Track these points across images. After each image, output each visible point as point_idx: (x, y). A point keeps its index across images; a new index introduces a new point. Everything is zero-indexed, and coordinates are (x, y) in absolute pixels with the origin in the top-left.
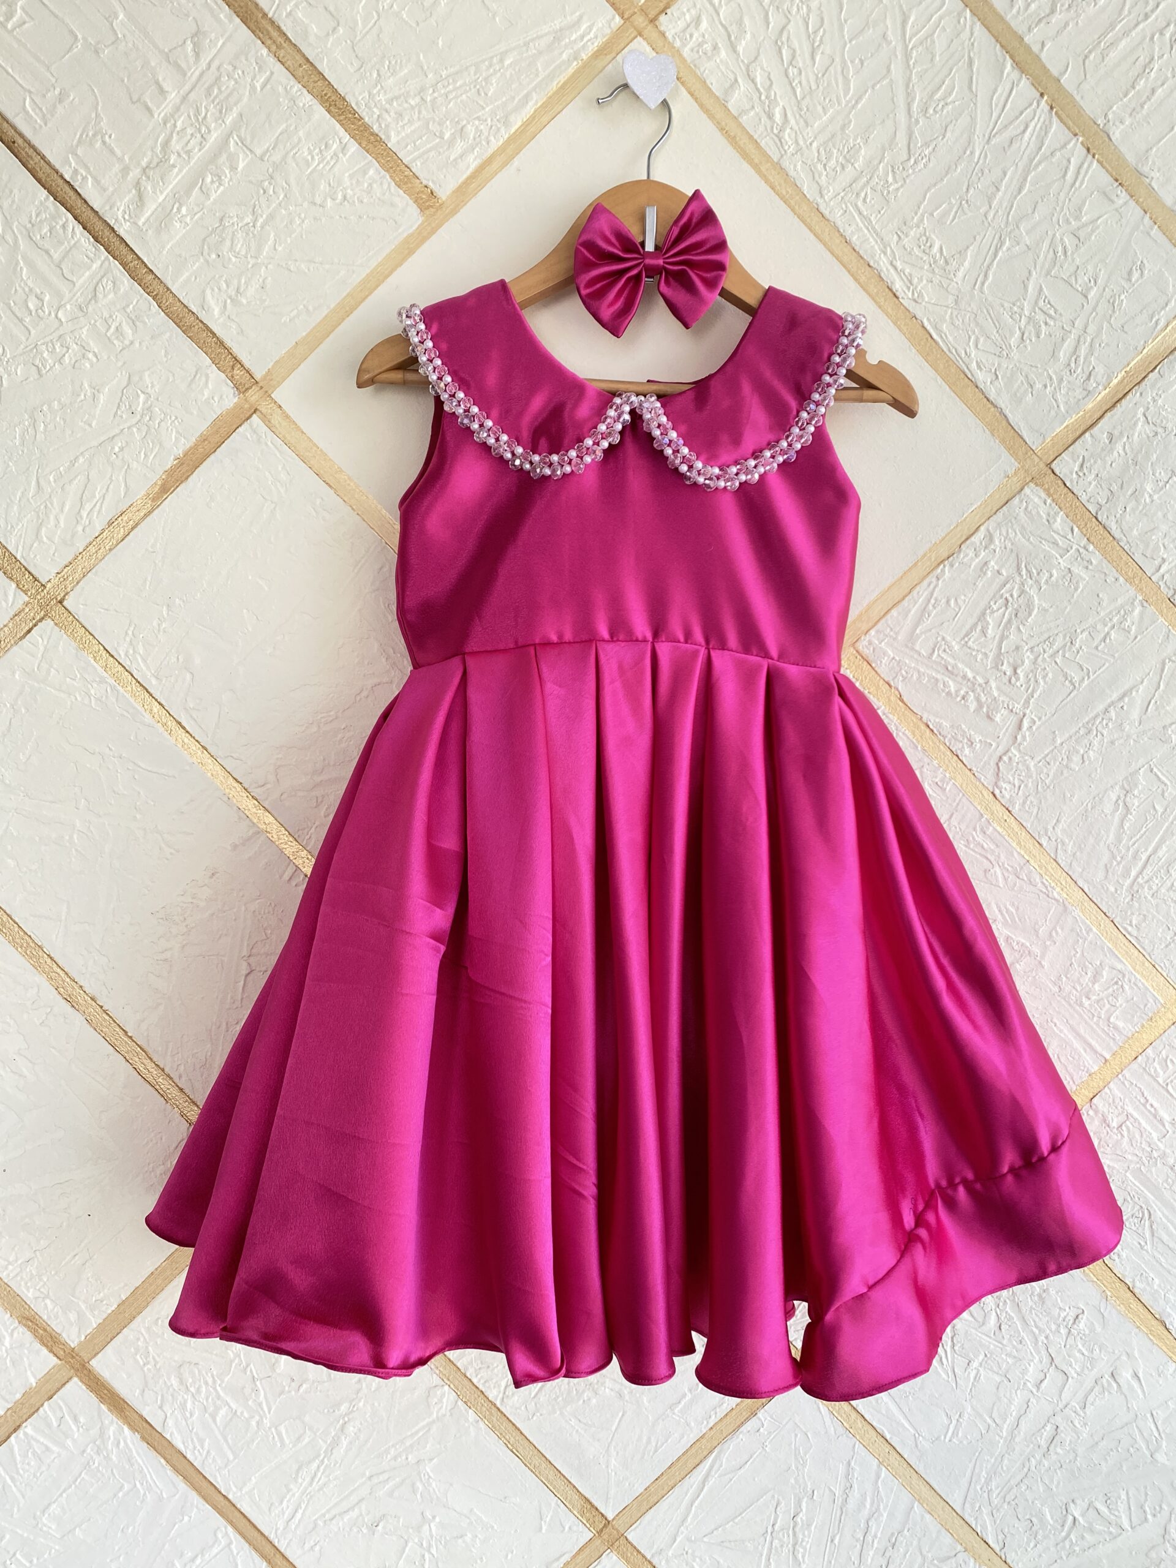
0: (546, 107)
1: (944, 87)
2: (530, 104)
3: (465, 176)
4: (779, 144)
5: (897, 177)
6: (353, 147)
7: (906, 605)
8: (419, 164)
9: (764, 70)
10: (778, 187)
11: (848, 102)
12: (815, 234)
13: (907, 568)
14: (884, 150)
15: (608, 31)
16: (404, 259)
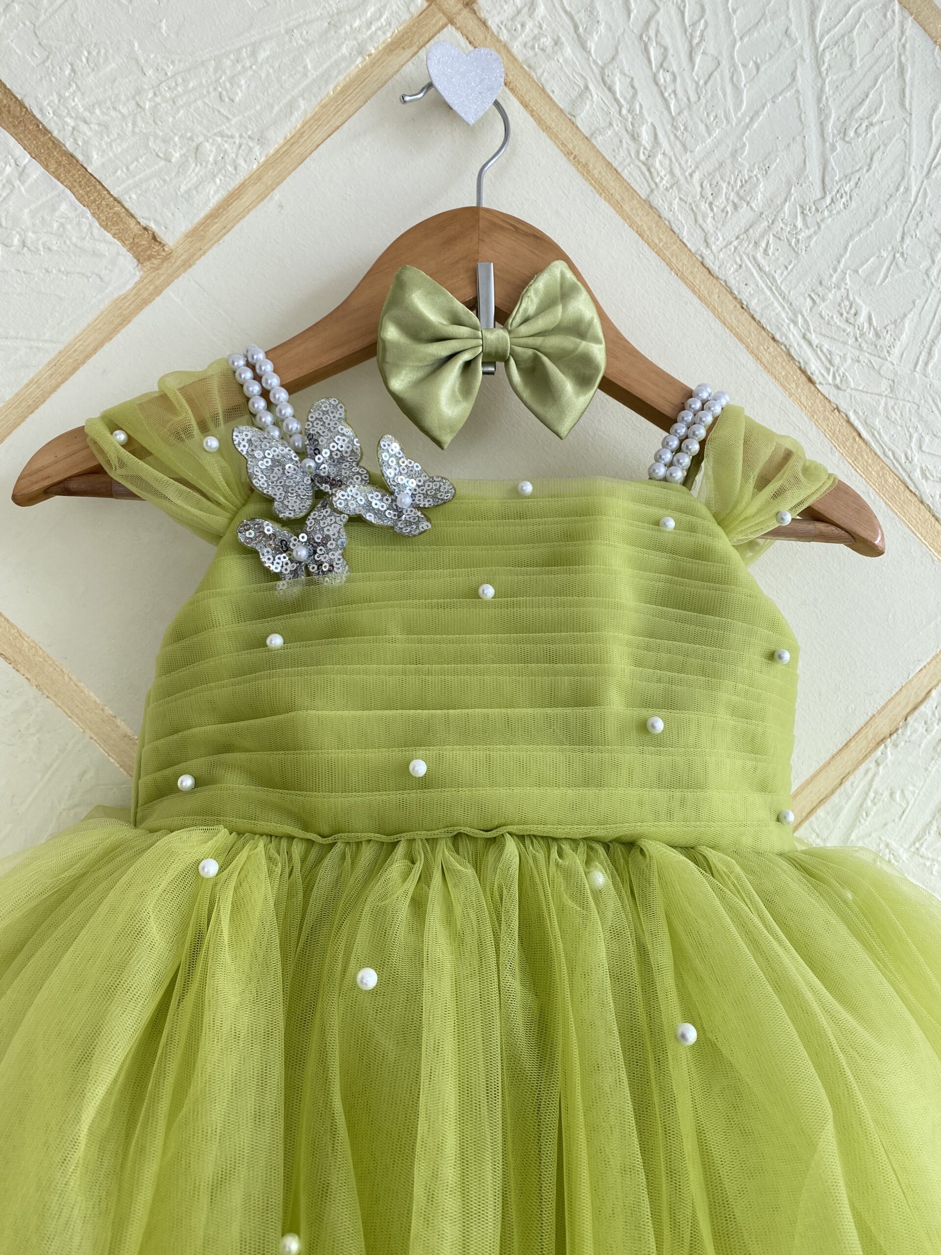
0: (319, 120)
1: (868, 100)
2: (296, 115)
3: (202, 215)
4: (647, 174)
5: (809, 220)
6: (36, 171)
7: (837, 801)
8: (134, 196)
9: (625, 74)
10: (648, 232)
11: (739, 121)
12: (699, 297)
13: (836, 751)
14: (789, 184)
15: (406, 17)
16: (115, 331)
